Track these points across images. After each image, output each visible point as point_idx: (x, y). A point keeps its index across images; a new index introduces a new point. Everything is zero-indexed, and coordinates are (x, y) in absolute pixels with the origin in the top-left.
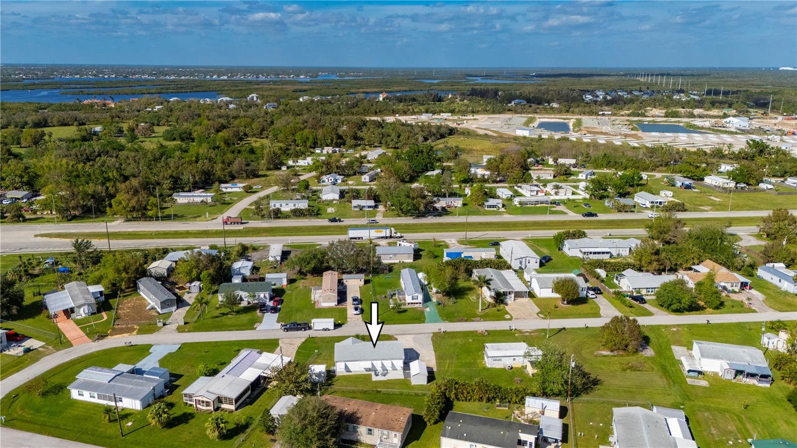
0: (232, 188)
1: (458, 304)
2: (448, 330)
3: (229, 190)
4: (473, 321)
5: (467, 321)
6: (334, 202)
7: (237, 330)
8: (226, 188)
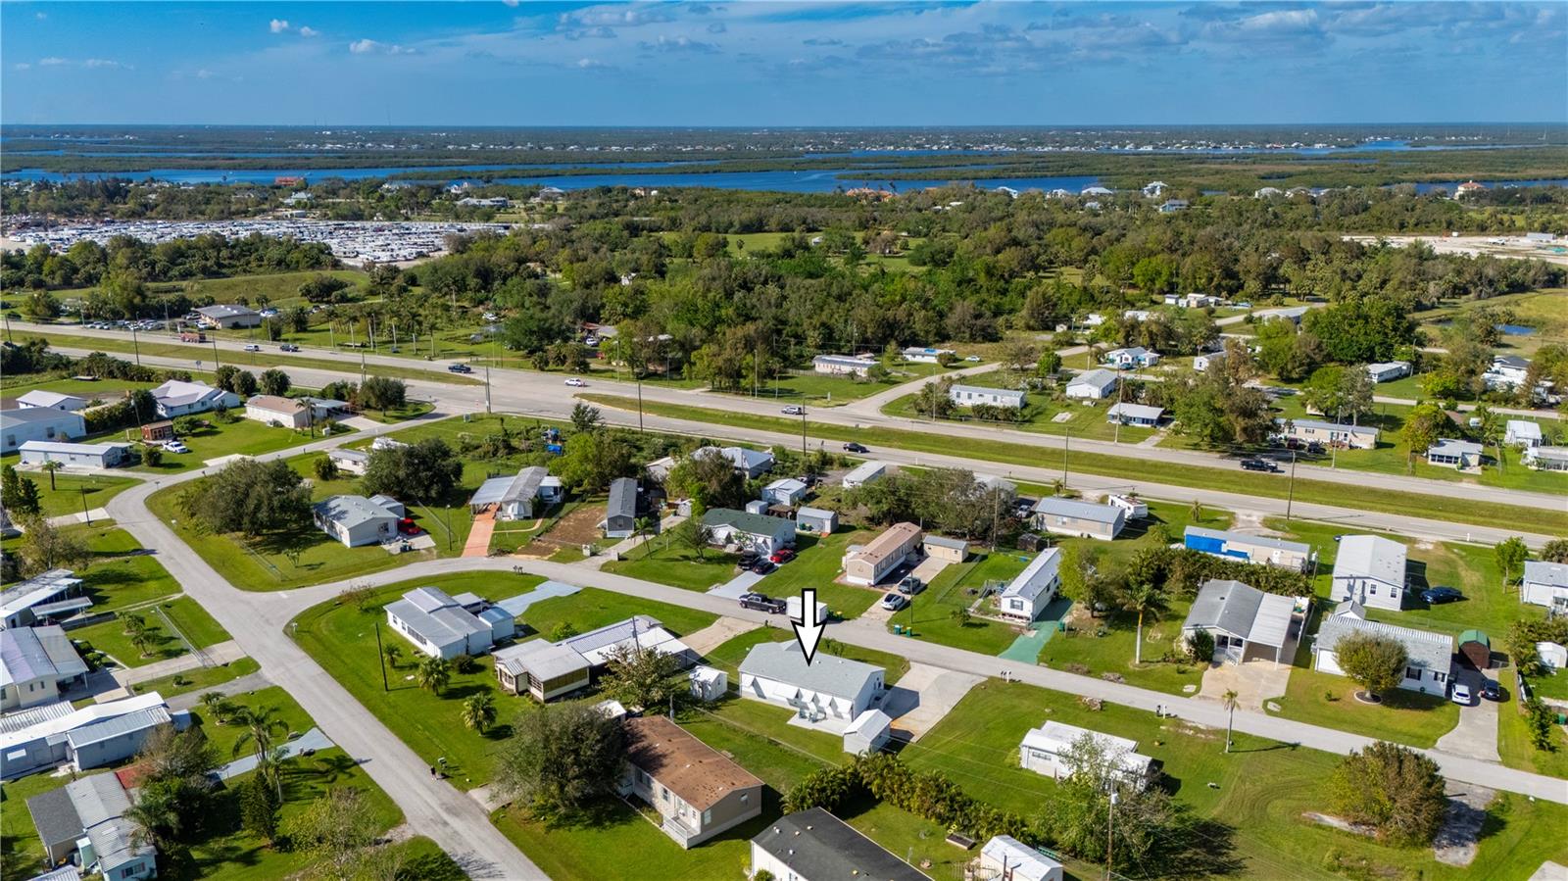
0: (923, 356)
1: (1106, 639)
2: (1026, 680)
3: (918, 359)
4: (1101, 678)
5: (1088, 673)
6: (1085, 403)
7: (679, 586)
8: (914, 355)
